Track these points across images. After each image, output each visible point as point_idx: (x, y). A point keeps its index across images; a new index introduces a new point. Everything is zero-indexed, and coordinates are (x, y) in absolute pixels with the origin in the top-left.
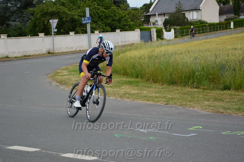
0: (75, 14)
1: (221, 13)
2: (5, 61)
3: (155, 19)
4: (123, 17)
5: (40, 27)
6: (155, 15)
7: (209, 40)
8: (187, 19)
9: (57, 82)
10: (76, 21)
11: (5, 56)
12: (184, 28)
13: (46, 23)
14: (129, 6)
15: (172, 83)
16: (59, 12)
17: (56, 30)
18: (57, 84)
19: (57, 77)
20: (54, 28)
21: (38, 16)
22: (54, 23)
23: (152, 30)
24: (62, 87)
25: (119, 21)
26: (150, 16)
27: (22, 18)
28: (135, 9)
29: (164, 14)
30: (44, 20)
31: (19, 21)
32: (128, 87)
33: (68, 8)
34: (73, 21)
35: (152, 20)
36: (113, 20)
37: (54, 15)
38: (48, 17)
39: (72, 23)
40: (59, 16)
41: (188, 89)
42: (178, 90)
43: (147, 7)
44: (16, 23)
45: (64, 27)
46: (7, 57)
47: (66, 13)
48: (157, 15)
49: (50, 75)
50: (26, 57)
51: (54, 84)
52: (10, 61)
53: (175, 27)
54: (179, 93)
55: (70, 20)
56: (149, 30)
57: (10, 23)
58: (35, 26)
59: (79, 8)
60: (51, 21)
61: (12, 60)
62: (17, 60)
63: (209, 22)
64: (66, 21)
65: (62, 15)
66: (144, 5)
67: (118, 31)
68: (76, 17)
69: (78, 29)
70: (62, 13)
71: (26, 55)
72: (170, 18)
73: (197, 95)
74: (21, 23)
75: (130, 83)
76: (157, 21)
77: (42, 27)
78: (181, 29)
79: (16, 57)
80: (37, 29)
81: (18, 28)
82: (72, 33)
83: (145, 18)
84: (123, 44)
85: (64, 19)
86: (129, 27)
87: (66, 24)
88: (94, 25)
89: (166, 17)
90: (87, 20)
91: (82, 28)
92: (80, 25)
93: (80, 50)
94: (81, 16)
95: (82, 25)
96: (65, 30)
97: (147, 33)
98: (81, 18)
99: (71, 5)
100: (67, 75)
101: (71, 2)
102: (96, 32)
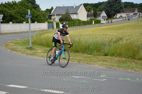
0: (12, 12)
1: (88, 16)
3: (54, 17)
4: (38, 15)
6: (54, 15)
7: (86, 30)
8: (72, 18)
9: (10, 49)
10: (13, 16)
12: (70, 23)
14: (40, 9)
15: (76, 52)
16: (3, 11)
17: (2, 21)
18: (11, 50)
19: (8, 46)
20: (1, 19)
23: (54, 23)
24: (14, 52)
25: (37, 17)
26: (51, 15)
28: (43, 11)
29: (59, 15)
33: (8, 9)
34: (11, 16)
35: (52, 17)
36: (33, 17)
39: (10, 17)
41: (86, 55)
42: (81, 55)
43: (49, 11)
45: (6, 19)
47: (7, 12)
49: (3, 46)
51: (9, 50)
53: (66, 22)
54: (82, 57)
55: (9, 16)
56: (52, 23)
59: (14, 9)
63: (82, 20)
64: (7, 16)
65: (5, 12)
66: (48, 10)
67: (36, 22)
68: (13, 14)
69: (14, 20)
72: (63, 17)
73: (92, 58)
76: (55, 18)
78: (68, 23)
82: (11, 23)
84: (39, 30)
85: (6, 15)
86: (42, 21)
87: (7, 17)
88: (23, 19)
89: (60, 16)
90: (29, 16)
91: (16, 20)
92: (15, 18)
93: (15, 32)
94: (15, 14)
95: (16, 18)
96: (6, 21)
97: (51, 24)
98: (15, 15)
99: (10, 7)
100: (14, 46)
101: (10, 6)
102: (24, 23)
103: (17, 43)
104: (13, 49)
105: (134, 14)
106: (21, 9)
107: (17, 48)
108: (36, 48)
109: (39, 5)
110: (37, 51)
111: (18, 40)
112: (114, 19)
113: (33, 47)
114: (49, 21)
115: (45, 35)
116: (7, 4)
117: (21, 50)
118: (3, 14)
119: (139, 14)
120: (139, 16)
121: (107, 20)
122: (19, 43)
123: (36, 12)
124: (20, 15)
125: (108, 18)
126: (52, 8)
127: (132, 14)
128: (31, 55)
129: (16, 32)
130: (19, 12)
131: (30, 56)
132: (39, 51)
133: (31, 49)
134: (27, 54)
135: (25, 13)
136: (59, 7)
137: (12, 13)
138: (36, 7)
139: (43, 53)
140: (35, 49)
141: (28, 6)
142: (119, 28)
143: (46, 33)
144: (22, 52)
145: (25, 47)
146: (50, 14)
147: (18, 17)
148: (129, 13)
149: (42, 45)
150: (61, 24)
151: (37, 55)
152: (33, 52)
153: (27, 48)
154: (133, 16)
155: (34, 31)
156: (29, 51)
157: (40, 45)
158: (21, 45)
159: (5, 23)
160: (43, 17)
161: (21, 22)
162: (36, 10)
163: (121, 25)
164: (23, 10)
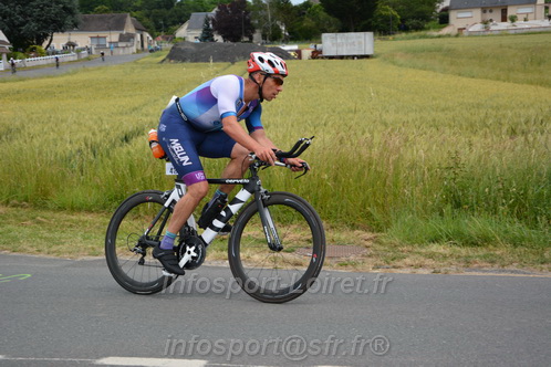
105: (122, 38)
112: (42, 54)
119: (142, 36)
120: (142, 46)
121: (9, 59)
125: (15, 50)
127: (114, 36)
142: (47, 94)
148: (101, 34)
154: (120, 45)
163: (60, 80)
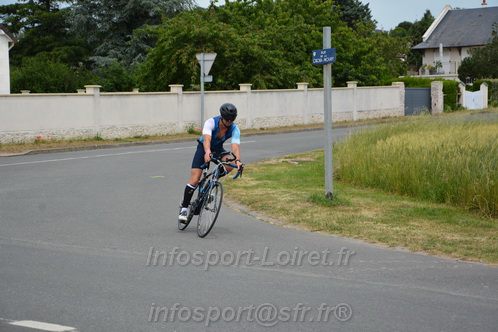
0: (252, 40)
2: (95, 148)
3: (436, 59)
4: (364, 53)
5: (170, 70)
6: (436, 50)
9: (243, 203)
10: (255, 59)
11: (93, 134)
13: (184, 62)
14: (373, 25)
17: (210, 79)
18: (243, 207)
20: (207, 74)
21: (167, 45)
22: (206, 60)
23: (433, 85)
24: (259, 216)
25: (356, 60)
26: (422, 52)
27: (122, 49)
28: (385, 34)
29: (459, 49)
30: (181, 53)
31: (116, 56)
32: (426, 223)
33: (235, 27)
34: (247, 58)
35: (428, 61)
36: (339, 59)
37: (205, 42)
38: (189, 48)
39: (244, 62)
40: (215, 44)
43: (412, 31)
44: (107, 58)
45: (225, 71)
46: (98, 139)
47: (232, 40)
48: (441, 49)
50: (140, 140)
51: (237, 207)
52: (105, 147)
53: (492, 80)
55: (239, 57)
56: (425, 85)
57: (95, 58)
58: (158, 67)
59: (262, 27)
60: (199, 57)
61: (110, 147)
62: (121, 146)
64: (232, 58)
65: (223, 43)
66: (405, 26)
67: (353, 85)
68: (256, 49)
69: (257, 77)
70: (222, 39)
71: (139, 134)
72: (476, 57)
74: (120, 59)
75: (431, 214)
76: (440, 64)
77: (174, 70)
79: (117, 140)
80: (162, 75)
81: (114, 71)
82: (245, 87)
83: (409, 55)
84: (363, 116)
85: (227, 54)
86: (379, 77)
87: (231, 64)
88: (296, 70)
89: (465, 55)
90: (324, 58)
91: (268, 76)
92: (264, 68)
93: (262, 129)
94: (265, 47)
95: (268, 68)
96: (226, 79)
97: (420, 92)
98: (266, 52)
99: (244, 20)
100: (257, 187)
101: (244, 15)
102: (302, 86)
103: (269, 178)
104: (252, 204)
106: (292, 28)
107: (273, 199)
108: (355, 199)
109: (366, 7)
110: (356, 211)
111: (273, 161)
113: (341, 196)
114: (413, 76)
115: (395, 141)
116: (231, 9)
117: (287, 206)
118: (215, 51)
122: (276, 177)
123: (352, 36)
124: (286, 55)
126: (428, 19)
128: (333, 229)
129: (265, 126)
130: (281, 41)
131: (326, 234)
132: (366, 213)
133: (330, 201)
134: (314, 225)
135: (306, 43)
136: (458, 11)
137: (254, 44)
138: (357, 17)
139: (383, 222)
140: (348, 204)
141: (320, 11)
143: (397, 132)
144: (293, 218)
145: (306, 193)
146: (415, 44)
147: (276, 61)
149: (378, 184)
150: (468, 88)
151: (358, 232)
152: (340, 215)
153: (315, 200)
155: (343, 125)
156: (322, 214)
157: (373, 186)
158: (288, 185)
159: (223, 88)
160: (386, 61)
161: (287, 83)
162: (354, 29)
164: (299, 30)
